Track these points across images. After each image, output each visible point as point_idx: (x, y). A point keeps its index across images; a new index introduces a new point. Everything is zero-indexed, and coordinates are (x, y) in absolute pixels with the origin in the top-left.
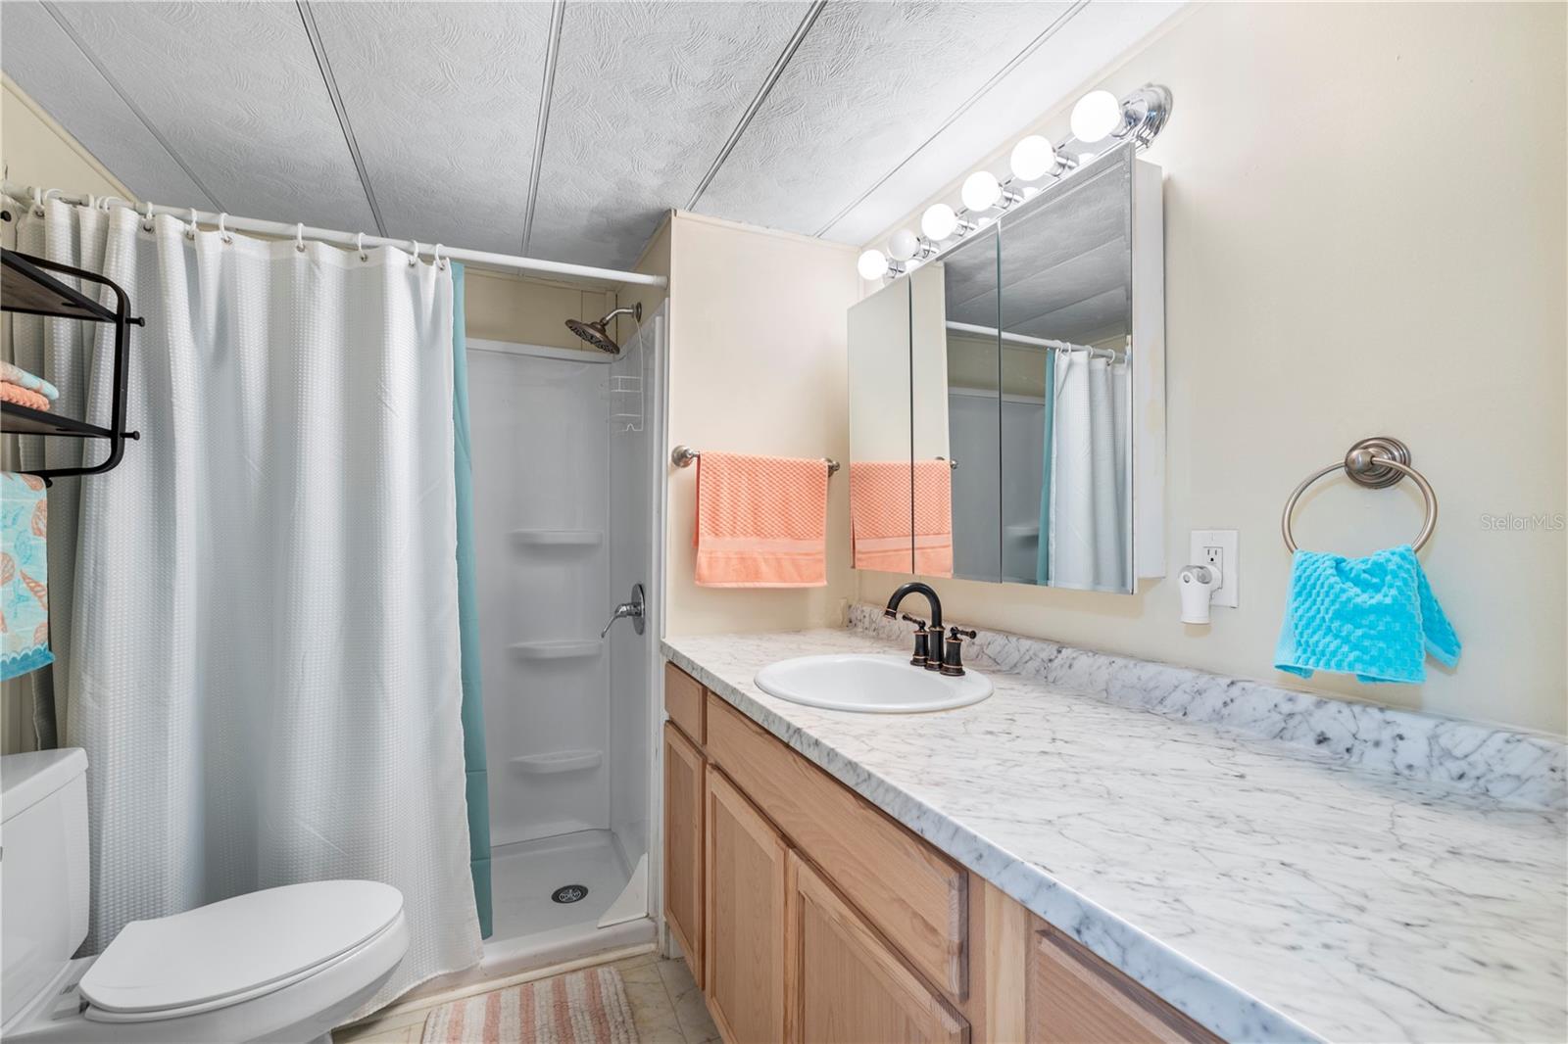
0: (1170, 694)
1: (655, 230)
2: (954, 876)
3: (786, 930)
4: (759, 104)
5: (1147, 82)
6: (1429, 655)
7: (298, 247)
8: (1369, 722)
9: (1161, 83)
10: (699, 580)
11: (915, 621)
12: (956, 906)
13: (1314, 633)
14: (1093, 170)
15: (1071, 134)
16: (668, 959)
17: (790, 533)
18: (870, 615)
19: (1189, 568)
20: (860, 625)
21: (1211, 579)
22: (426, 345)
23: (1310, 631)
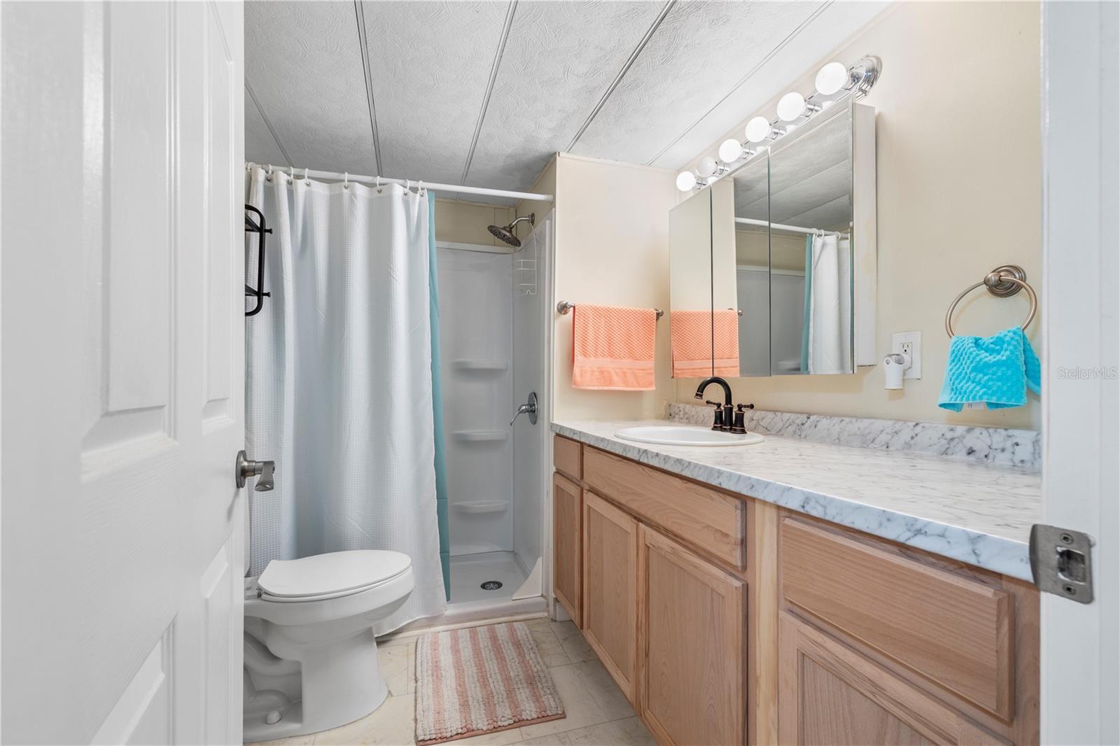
0: (878, 436)
1: (545, 166)
2: (738, 503)
3: (638, 570)
4: (617, 84)
5: (865, 54)
6: (1028, 388)
7: (345, 186)
8: (999, 438)
9: (874, 54)
10: (575, 384)
11: (714, 404)
12: (739, 519)
13: (961, 382)
14: (831, 113)
15: (816, 91)
16: (556, 621)
17: (632, 356)
18: (684, 410)
19: (890, 356)
20: (677, 416)
21: (904, 361)
22: (413, 242)
23: (958, 381)
